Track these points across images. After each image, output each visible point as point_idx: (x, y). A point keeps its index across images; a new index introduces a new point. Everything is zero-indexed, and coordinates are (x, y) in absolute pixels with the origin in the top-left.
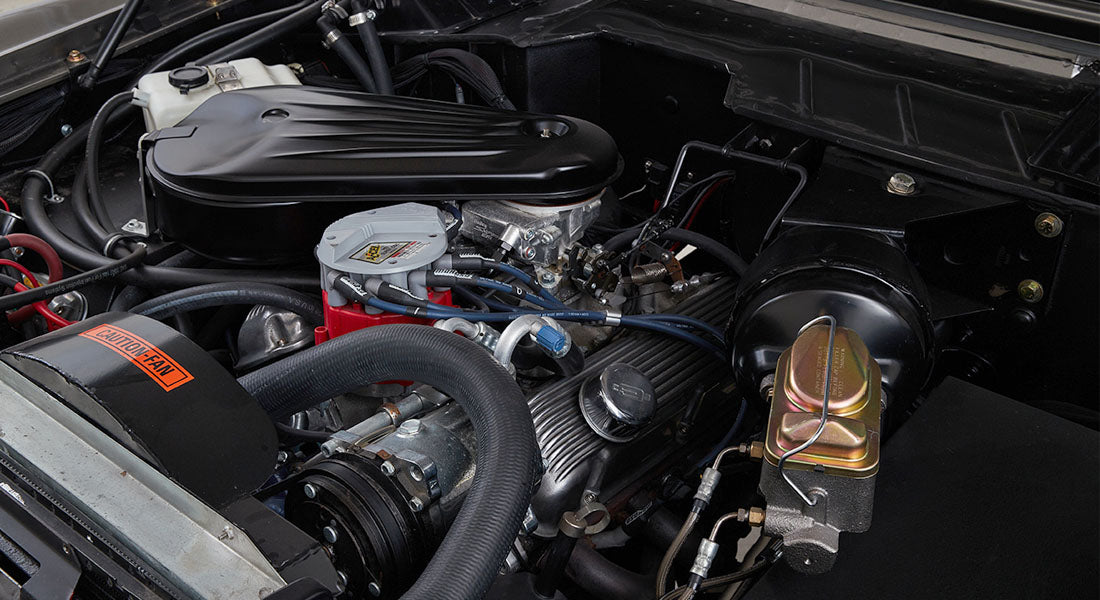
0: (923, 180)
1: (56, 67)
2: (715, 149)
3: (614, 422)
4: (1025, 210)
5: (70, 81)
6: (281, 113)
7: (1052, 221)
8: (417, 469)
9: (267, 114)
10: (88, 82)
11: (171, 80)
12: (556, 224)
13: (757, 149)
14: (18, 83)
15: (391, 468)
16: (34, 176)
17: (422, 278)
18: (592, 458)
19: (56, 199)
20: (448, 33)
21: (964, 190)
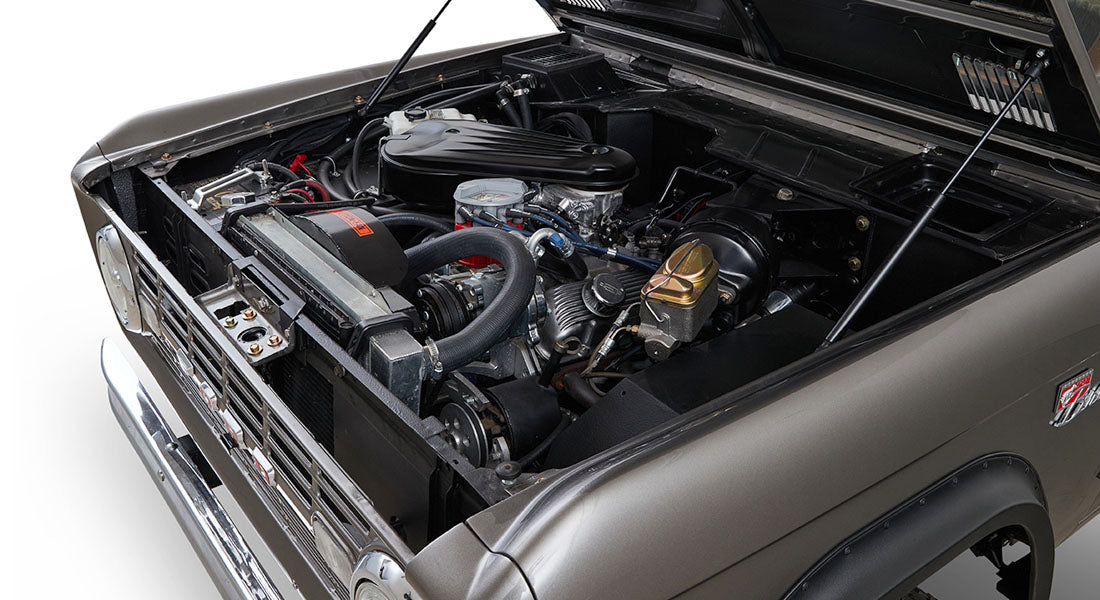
0: (798, 194)
1: (348, 104)
2: (692, 171)
3: (600, 304)
4: (851, 213)
5: (353, 112)
6: (456, 131)
7: (864, 222)
8: (473, 290)
9: (449, 131)
10: (363, 114)
11: (406, 114)
12: (593, 201)
13: (719, 174)
14: (326, 110)
15: (461, 288)
16: (327, 160)
17: (504, 211)
18: (585, 323)
19: (336, 174)
20: (568, 103)
21: (819, 200)
